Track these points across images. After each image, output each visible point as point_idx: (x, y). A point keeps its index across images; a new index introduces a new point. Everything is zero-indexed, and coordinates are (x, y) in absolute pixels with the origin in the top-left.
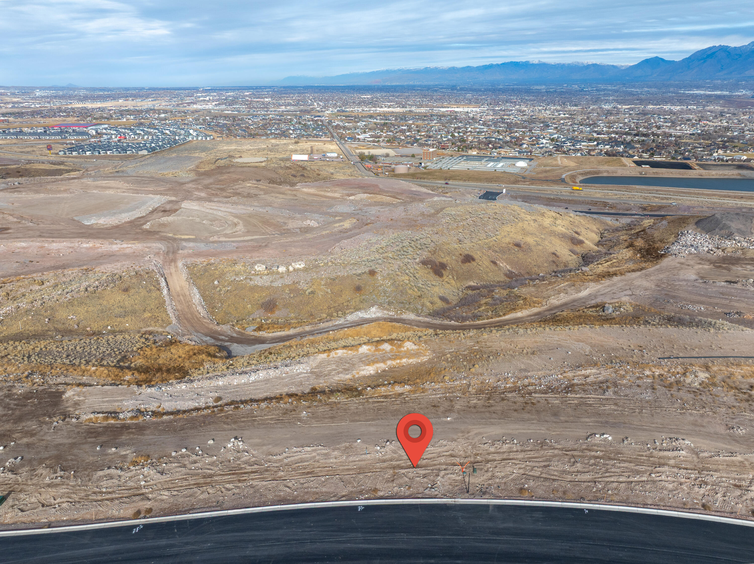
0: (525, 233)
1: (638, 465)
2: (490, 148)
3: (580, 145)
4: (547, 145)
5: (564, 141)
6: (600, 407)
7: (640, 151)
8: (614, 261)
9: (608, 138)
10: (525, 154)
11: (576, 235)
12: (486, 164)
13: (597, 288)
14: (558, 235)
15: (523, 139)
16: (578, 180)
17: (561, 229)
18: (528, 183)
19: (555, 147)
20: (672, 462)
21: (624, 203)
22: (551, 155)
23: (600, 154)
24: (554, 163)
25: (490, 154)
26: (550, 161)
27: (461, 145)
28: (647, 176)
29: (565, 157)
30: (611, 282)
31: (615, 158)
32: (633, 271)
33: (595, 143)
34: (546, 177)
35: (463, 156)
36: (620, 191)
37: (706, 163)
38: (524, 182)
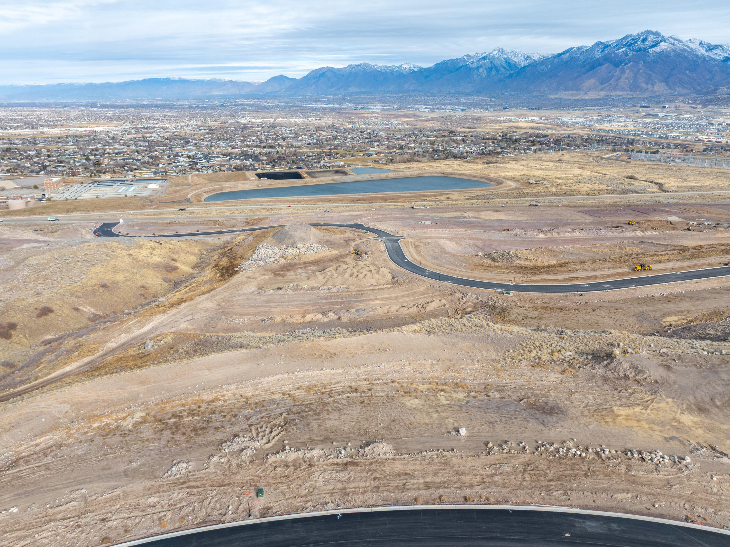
0: (116, 270)
1: (29, 530)
2: (126, 170)
3: (214, 161)
4: (184, 163)
5: (200, 158)
6: (29, 477)
7: (265, 162)
8: (194, 285)
9: (240, 152)
10: (160, 174)
11: (173, 262)
12: (118, 188)
13: (161, 319)
14: (152, 266)
15: (161, 159)
16: (203, 199)
17: (157, 259)
18: (154, 207)
19: (190, 165)
20: (60, 516)
21: (233, 219)
22: (185, 173)
23: (229, 169)
24: (185, 182)
25: (125, 177)
26: (181, 180)
27: (94, 170)
28: (263, 188)
29: (197, 175)
30: (178, 310)
31: (240, 172)
32: (204, 293)
33: (228, 157)
34: (173, 198)
35: (95, 182)
36: (236, 206)
37: (313, 170)
38: (151, 206)
